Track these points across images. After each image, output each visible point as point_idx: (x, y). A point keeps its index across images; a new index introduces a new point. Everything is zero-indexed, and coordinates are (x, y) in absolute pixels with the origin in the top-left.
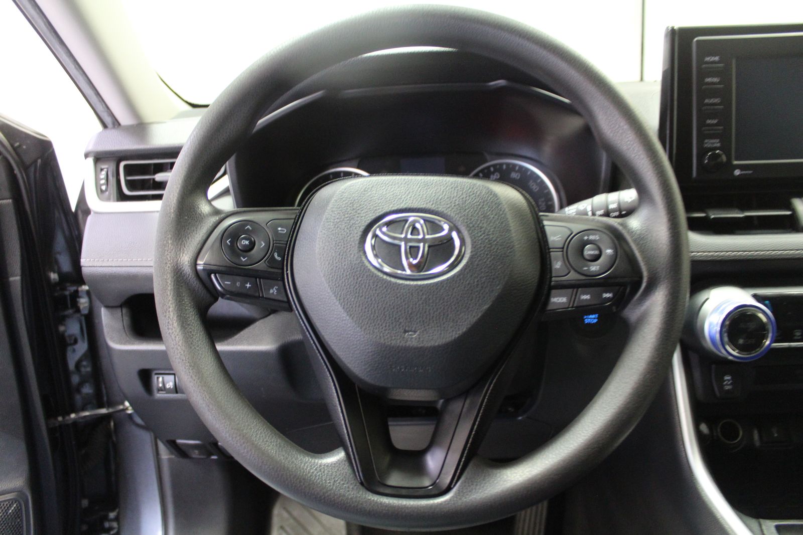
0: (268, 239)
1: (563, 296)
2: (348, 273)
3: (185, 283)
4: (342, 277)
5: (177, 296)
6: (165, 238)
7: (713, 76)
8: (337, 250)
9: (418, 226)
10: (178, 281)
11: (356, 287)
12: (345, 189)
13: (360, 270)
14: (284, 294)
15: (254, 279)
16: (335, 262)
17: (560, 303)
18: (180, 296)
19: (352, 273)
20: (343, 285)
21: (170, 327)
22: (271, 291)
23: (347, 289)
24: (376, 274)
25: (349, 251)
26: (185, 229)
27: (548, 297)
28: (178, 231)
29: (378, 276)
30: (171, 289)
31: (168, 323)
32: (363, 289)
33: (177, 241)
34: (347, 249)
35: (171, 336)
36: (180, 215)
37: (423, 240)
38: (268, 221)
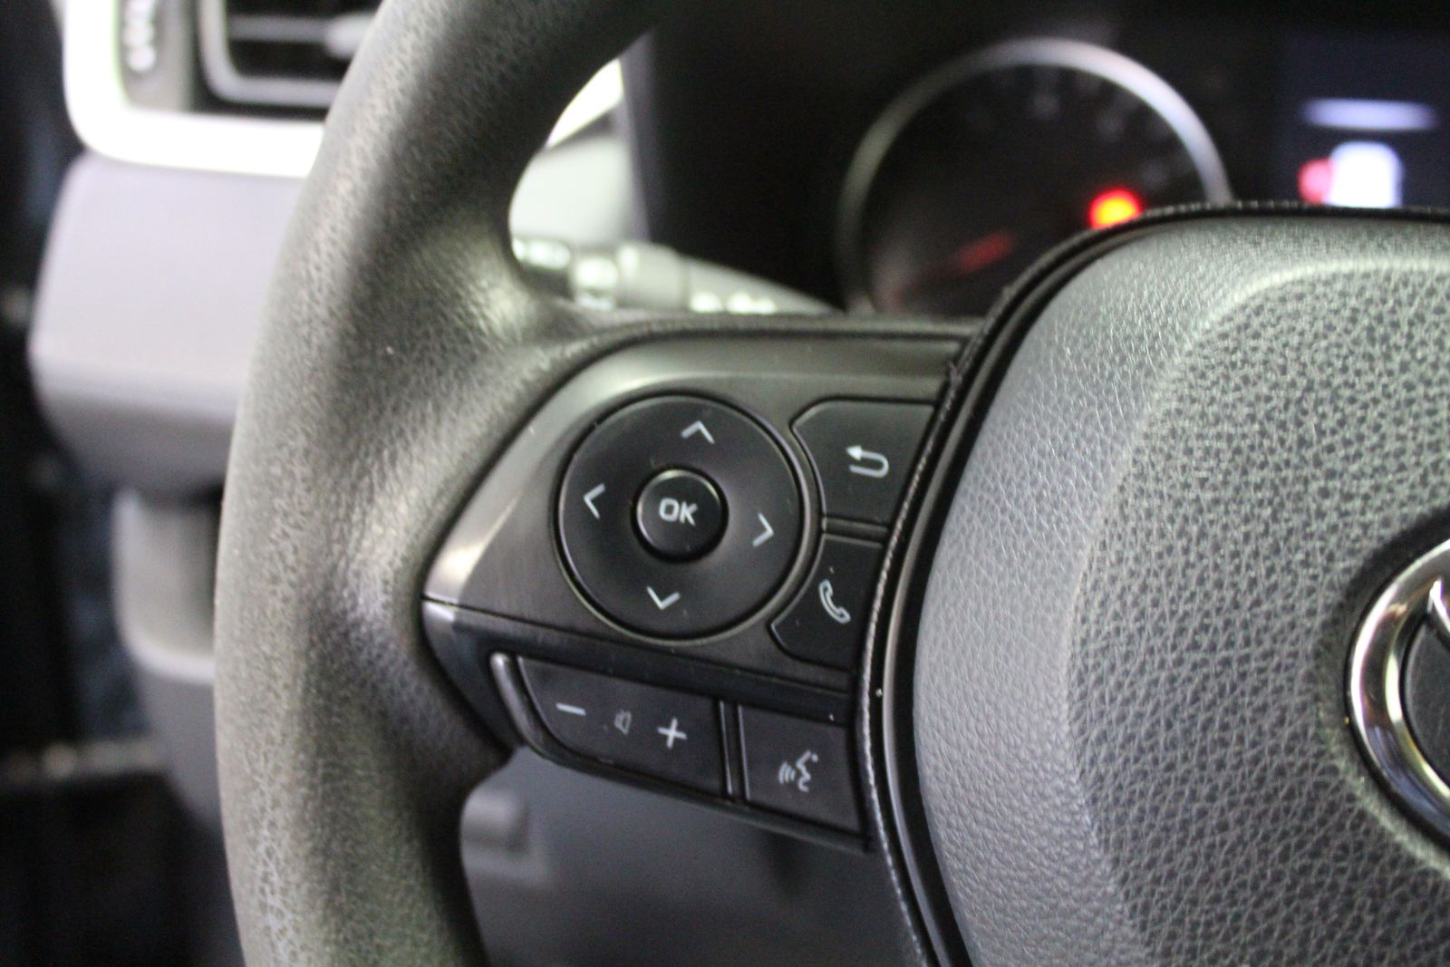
0: (792, 508)
2: (1231, 816)
3: (363, 684)
4: (1193, 830)
5: (319, 753)
6: (280, 446)
8: (1184, 671)
10: (324, 674)
11: (1268, 905)
12: (1258, 311)
13: (1308, 811)
14: (847, 791)
15: (704, 704)
16: (1162, 737)
18: (334, 750)
19: (1260, 817)
20: (1198, 873)
21: (270, 900)
22: (785, 774)
23: (1216, 899)
24: (1398, 847)
25: (1255, 691)
26: (381, 410)
28: (345, 421)
29: (1411, 861)
30: (290, 713)
31: (265, 879)
32: (1310, 917)
33: (337, 470)
34: (1243, 676)
35: (273, 945)
36: (361, 336)
38: (798, 406)
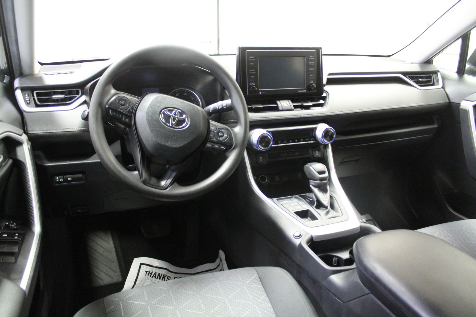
1: (210, 144)
7: (252, 63)
9: (177, 113)
17: (209, 146)
22: (127, 120)
27: (206, 144)
37: (177, 118)
38: (130, 99)
